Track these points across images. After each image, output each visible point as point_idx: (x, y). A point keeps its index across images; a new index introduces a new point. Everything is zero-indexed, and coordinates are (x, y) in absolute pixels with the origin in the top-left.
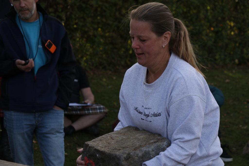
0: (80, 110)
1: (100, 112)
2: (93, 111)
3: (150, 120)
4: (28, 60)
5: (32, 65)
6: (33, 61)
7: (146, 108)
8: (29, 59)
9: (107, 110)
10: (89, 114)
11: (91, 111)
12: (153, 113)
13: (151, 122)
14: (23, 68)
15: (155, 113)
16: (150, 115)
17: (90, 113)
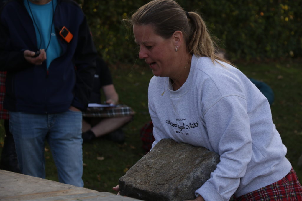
0: (101, 112)
1: (126, 115)
2: (117, 114)
4: (39, 50)
5: (43, 57)
6: (45, 53)
8: (41, 50)
9: (133, 112)
10: (112, 117)
11: (114, 114)
13: (188, 134)
14: (32, 60)
17: (113, 115)
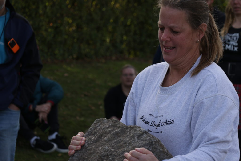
3: (161, 131)
7: (156, 117)
12: (164, 121)
13: (161, 132)
15: (167, 121)
16: (160, 124)
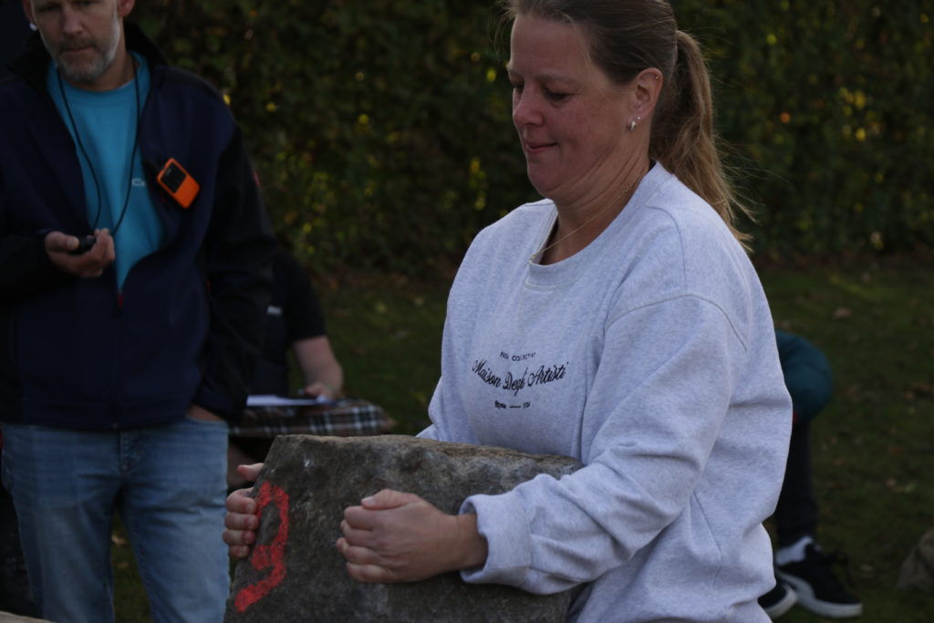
4: (92, 233)
5: (105, 254)
7: (516, 358)
13: (527, 405)
14: (72, 262)
15: (545, 370)
16: (526, 381)
